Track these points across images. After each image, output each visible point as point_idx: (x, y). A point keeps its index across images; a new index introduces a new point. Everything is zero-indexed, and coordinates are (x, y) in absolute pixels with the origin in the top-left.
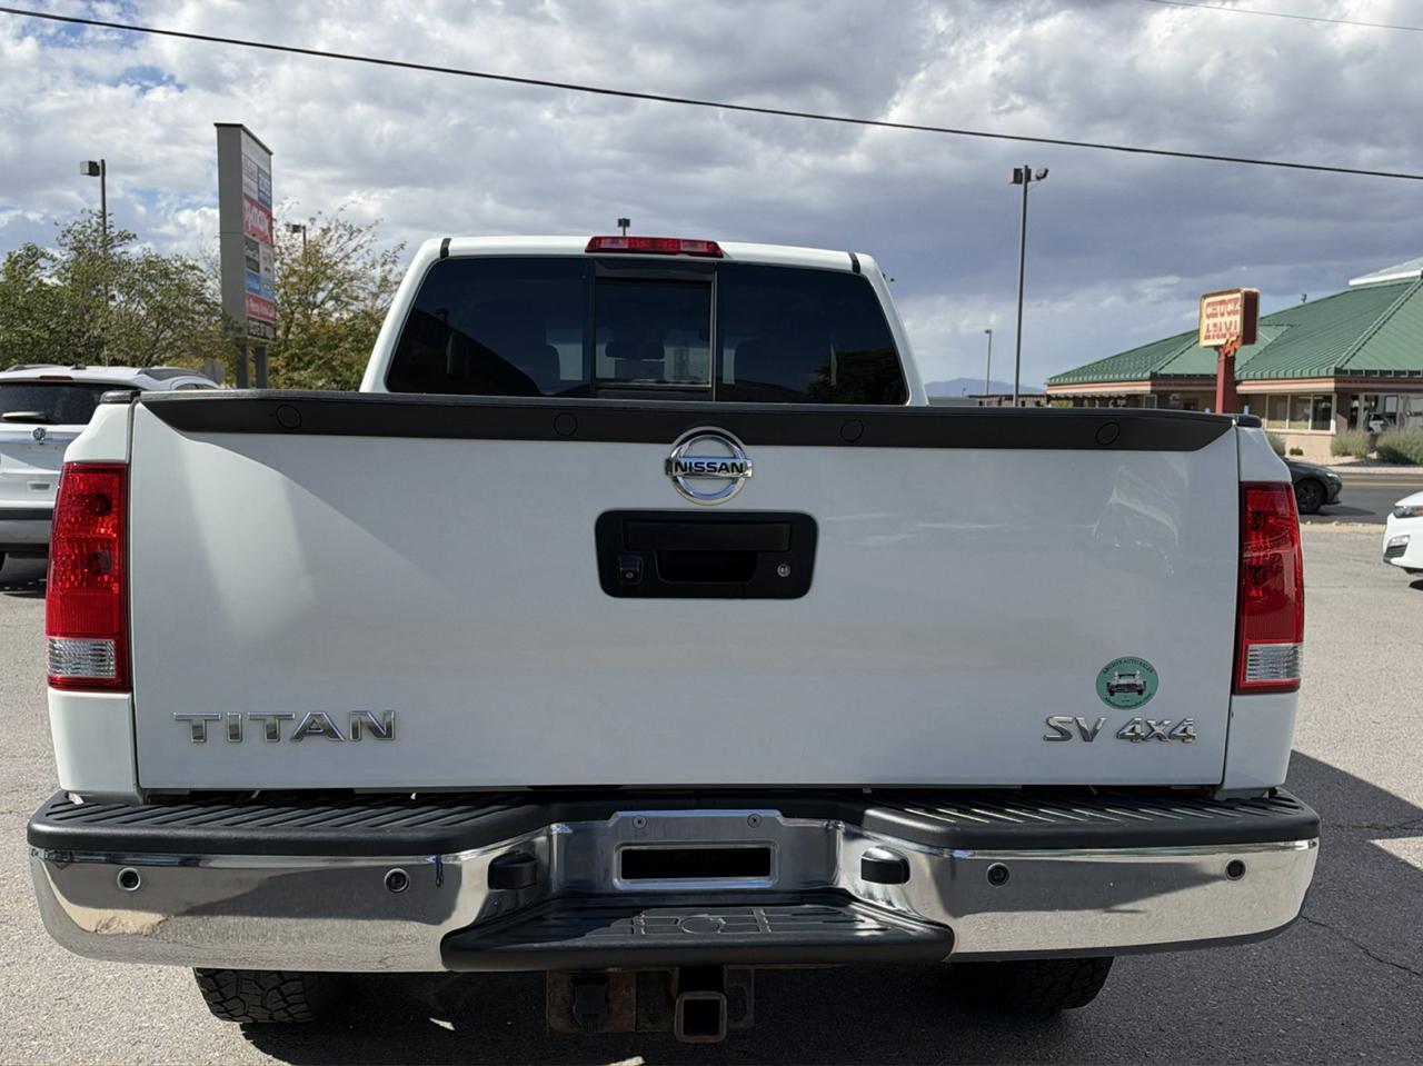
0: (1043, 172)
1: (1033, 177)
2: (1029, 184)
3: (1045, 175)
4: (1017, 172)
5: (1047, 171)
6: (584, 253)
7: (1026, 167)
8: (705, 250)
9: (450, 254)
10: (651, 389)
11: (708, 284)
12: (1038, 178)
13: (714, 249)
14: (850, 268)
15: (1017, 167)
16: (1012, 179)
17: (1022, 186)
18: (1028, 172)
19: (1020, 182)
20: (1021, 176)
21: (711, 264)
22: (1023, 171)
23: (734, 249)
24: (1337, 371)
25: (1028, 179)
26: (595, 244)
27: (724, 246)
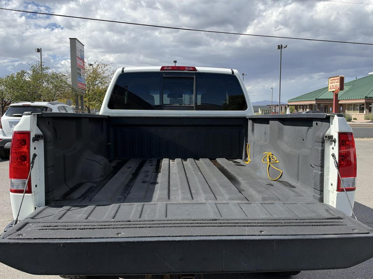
0: (286, 46)
1: (283, 47)
2: (282, 49)
3: (286, 47)
4: (279, 46)
5: (287, 46)
6: (159, 71)
7: (281, 45)
8: (192, 69)
9: (124, 72)
11: (193, 78)
12: (284, 48)
13: (194, 69)
14: (231, 73)
15: (279, 45)
16: (277, 48)
17: (280, 50)
18: (282, 46)
19: (280, 49)
20: (280, 47)
21: (194, 73)
22: (280, 46)
23: (200, 69)
24: (366, 97)
25: (282, 48)
26: (163, 68)
27: (197, 68)
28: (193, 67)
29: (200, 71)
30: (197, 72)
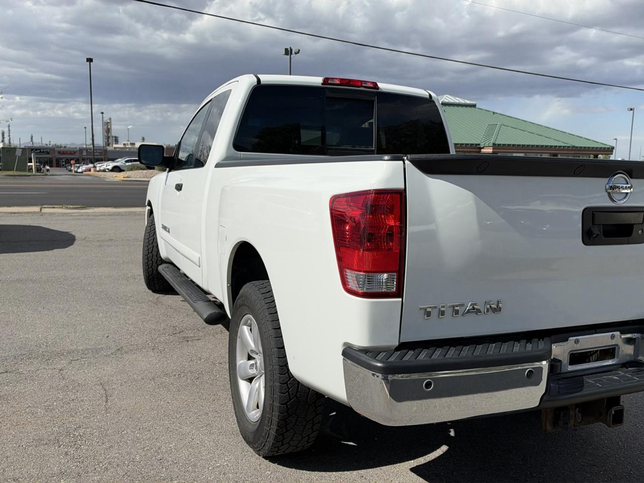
0: (297, 51)
1: (293, 52)
2: (292, 56)
3: (298, 52)
4: (286, 50)
5: (299, 50)
6: (321, 85)
7: (290, 48)
8: (372, 85)
9: (262, 83)
10: (349, 150)
12: (296, 53)
13: (375, 86)
14: (428, 97)
15: (287, 47)
16: (284, 53)
17: (289, 56)
18: (291, 50)
19: (288, 55)
20: (288, 52)
21: (374, 92)
22: (289, 50)
23: (384, 86)
25: (291, 54)
26: (326, 81)
27: (380, 85)
28: (373, 83)
29: (384, 91)
30: (379, 90)
